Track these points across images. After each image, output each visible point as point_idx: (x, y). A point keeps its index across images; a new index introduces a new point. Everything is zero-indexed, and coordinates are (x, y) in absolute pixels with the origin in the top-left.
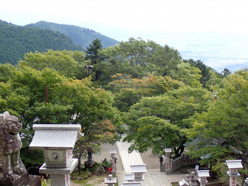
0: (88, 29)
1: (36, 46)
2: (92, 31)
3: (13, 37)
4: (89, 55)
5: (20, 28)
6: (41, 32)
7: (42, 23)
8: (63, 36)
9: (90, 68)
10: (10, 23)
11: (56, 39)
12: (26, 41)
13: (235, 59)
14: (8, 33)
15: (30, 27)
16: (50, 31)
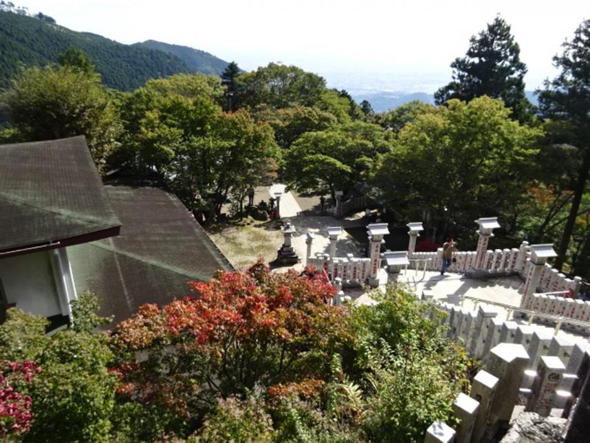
0: (203, 52)
1: (146, 68)
2: (207, 53)
3: (119, 57)
4: (224, 80)
5: (126, 47)
6: (151, 53)
7: (151, 42)
8: (176, 58)
9: (229, 96)
10: (115, 41)
11: (168, 61)
12: (135, 63)
13: (358, 90)
14: (113, 53)
15: (137, 47)
16: (160, 52)
